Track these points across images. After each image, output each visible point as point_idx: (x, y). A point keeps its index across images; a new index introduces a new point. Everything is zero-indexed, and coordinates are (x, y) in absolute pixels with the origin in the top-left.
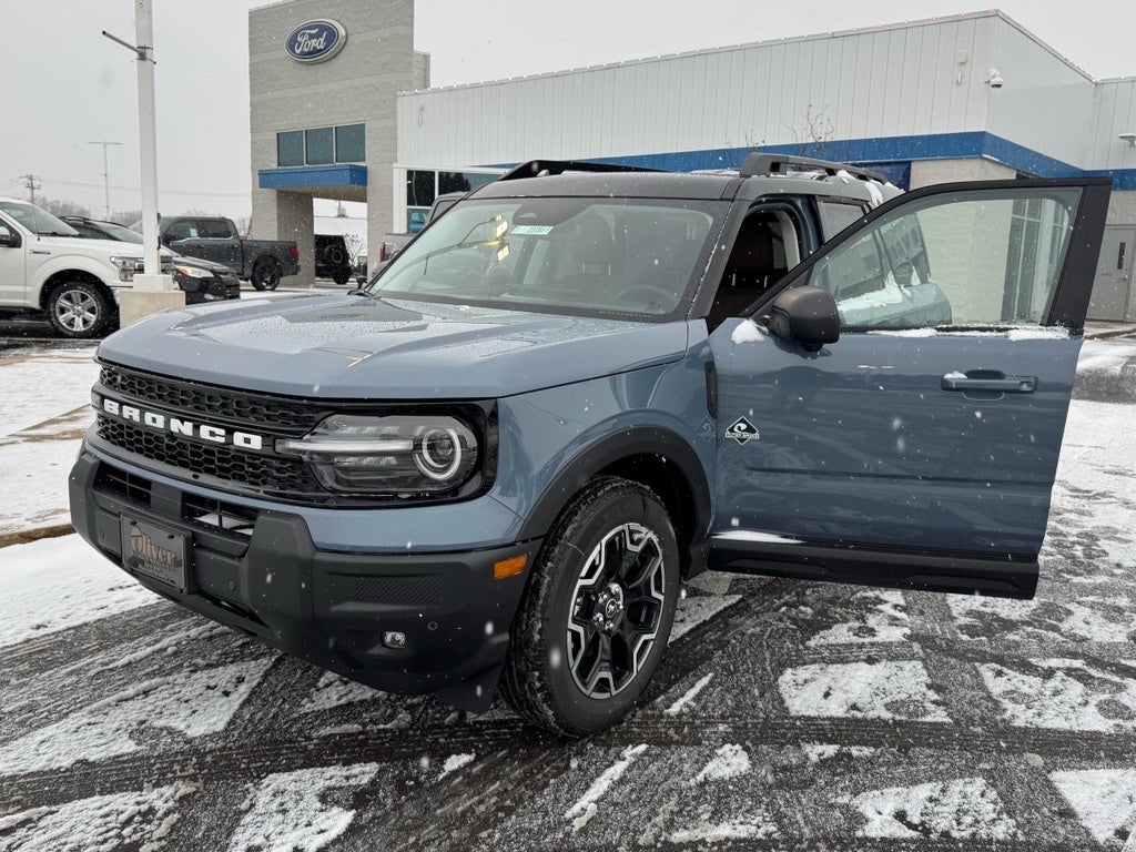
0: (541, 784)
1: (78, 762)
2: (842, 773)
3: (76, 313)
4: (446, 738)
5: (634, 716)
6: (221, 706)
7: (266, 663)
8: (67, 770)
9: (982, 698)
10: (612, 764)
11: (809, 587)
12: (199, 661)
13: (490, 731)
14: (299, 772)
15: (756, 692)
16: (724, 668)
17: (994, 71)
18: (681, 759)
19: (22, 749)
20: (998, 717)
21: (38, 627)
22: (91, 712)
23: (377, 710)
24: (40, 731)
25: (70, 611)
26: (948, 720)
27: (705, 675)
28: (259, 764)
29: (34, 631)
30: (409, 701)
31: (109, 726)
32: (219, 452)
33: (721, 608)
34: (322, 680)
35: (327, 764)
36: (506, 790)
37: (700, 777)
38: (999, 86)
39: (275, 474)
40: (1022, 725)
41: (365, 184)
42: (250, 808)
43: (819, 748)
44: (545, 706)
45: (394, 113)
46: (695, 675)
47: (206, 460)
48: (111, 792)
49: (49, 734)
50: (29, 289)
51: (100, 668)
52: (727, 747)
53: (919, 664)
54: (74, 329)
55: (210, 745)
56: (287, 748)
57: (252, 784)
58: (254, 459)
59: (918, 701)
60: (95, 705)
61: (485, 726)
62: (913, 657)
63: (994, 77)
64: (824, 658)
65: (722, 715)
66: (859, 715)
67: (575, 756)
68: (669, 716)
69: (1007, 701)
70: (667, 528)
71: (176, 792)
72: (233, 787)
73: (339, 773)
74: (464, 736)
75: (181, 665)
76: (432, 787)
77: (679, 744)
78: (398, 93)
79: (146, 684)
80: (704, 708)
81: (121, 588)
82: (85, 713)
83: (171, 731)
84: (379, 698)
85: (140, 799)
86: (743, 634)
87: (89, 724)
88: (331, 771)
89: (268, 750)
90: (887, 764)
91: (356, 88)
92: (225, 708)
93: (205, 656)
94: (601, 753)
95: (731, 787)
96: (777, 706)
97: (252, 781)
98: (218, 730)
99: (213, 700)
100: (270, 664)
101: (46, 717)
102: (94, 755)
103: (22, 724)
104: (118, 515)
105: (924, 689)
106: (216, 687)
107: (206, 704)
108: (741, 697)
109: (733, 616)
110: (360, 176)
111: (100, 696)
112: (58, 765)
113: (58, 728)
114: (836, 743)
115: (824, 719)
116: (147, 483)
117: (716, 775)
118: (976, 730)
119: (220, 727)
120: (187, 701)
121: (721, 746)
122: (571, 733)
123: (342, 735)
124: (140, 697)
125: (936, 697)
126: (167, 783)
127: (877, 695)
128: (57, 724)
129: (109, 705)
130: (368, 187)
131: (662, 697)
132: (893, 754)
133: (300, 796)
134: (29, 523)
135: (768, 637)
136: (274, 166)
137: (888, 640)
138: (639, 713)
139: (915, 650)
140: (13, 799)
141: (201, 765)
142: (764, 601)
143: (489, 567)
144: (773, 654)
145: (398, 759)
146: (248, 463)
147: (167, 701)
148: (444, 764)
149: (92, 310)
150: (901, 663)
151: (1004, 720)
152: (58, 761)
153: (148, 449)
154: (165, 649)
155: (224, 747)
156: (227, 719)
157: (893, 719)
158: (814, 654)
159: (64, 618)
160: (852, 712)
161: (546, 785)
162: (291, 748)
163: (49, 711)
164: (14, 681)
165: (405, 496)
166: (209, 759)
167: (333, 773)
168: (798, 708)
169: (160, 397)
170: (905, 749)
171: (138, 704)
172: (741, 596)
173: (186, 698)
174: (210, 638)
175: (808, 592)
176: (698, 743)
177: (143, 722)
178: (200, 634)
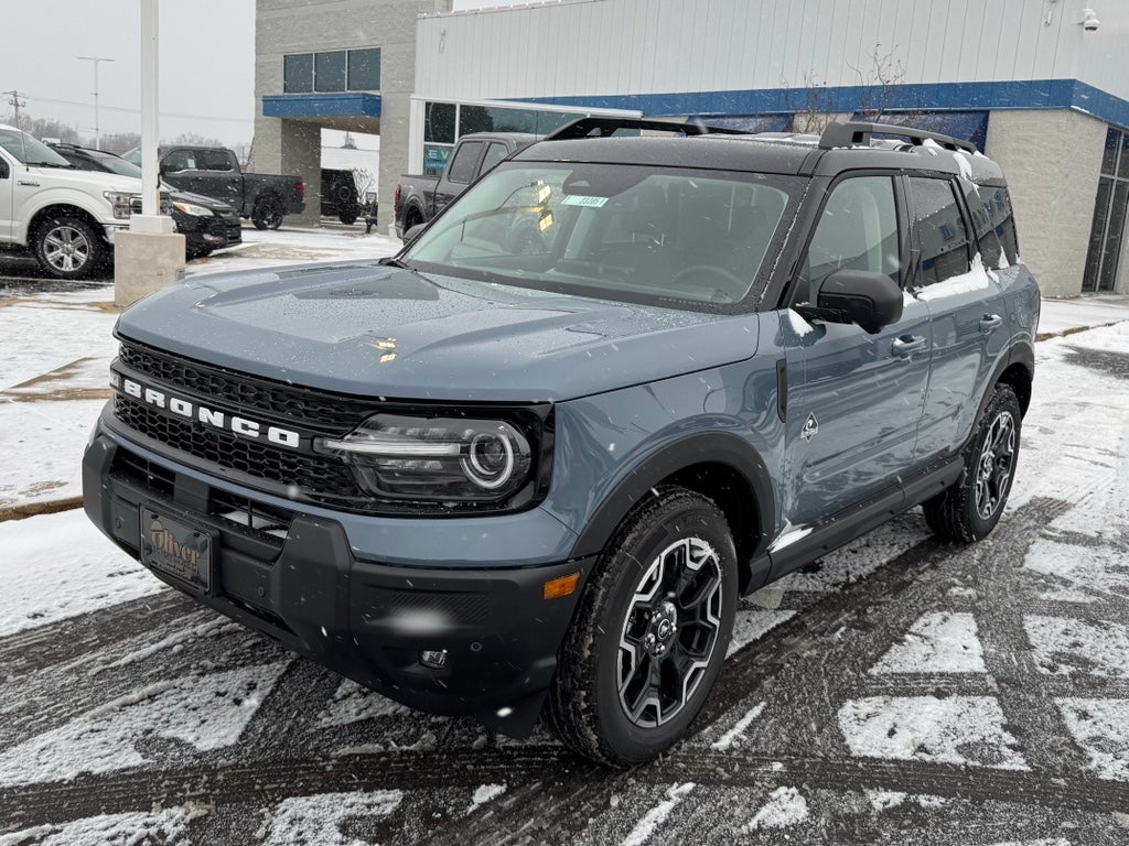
0: (579, 823)
1: (82, 774)
2: (909, 826)
3: (66, 253)
4: (475, 765)
5: (679, 748)
6: (232, 716)
7: (279, 667)
8: (70, 783)
9: (1064, 744)
10: (655, 804)
11: (870, 604)
12: (207, 662)
13: (523, 759)
14: (317, 797)
15: (814, 727)
16: (778, 697)
17: (1089, 11)
18: (731, 801)
19: (21, 757)
20: (1083, 768)
21: (35, 616)
22: (94, 717)
23: (399, 727)
24: (41, 737)
25: (67, 599)
26: (1026, 768)
27: (756, 704)
28: (274, 786)
29: (31, 621)
30: (433, 719)
31: (112, 734)
32: (252, 447)
33: (773, 625)
34: (340, 690)
35: (347, 789)
36: (541, 829)
37: (753, 824)
38: (1094, 29)
39: (312, 474)
40: (1110, 778)
41: (379, 116)
42: (266, 836)
43: (885, 796)
44: (589, 729)
45: (413, 39)
46: (745, 703)
47: (236, 454)
48: (117, 811)
49: (50, 740)
50: (15, 224)
51: (102, 667)
52: (783, 790)
53: (994, 701)
54: (63, 269)
55: (222, 761)
56: (304, 769)
57: (266, 809)
58: (290, 457)
59: (992, 744)
60: (98, 710)
61: (516, 753)
62: (986, 692)
63: (1089, 18)
64: (887, 689)
65: (776, 752)
66: (928, 758)
67: (615, 792)
68: (717, 750)
69: (1092, 749)
70: (728, 545)
71: (186, 814)
72: (246, 812)
73: (361, 800)
74: (493, 763)
75: (188, 667)
76: (460, 821)
77: (729, 783)
78: (419, 16)
79: (150, 688)
80: (756, 743)
81: (122, 574)
82: (87, 718)
83: (178, 743)
84: (401, 715)
85: (149, 820)
86: (798, 657)
87: (92, 731)
88: (351, 797)
89: (284, 770)
90: (958, 817)
91: (372, 8)
92: (237, 718)
93: (214, 657)
94: (644, 791)
95: (787, 837)
96: (837, 744)
97: (267, 806)
98: (229, 744)
99: (224, 708)
100: (284, 669)
101: (46, 721)
102: (98, 768)
103: (21, 727)
104: (138, 507)
105: (999, 731)
106: (226, 693)
107: (215, 713)
108: (797, 732)
109: (786, 635)
110: (374, 107)
111: (103, 700)
112: (60, 777)
113: (59, 734)
114: (903, 791)
115: (889, 762)
116: (171, 475)
117: (771, 822)
118: (1058, 782)
119: (232, 740)
120: (195, 709)
121: (776, 789)
122: (613, 762)
123: (363, 756)
124: (145, 702)
125: (1013, 741)
126: (177, 804)
127: (947, 735)
128: (57, 730)
129: (113, 710)
130: (382, 118)
131: (709, 728)
132: (966, 805)
133: (319, 825)
134: (23, 496)
135: (827, 662)
136: (280, 92)
137: (959, 671)
138: (685, 746)
139: (989, 684)
140: (14, 814)
141: (212, 784)
142: (821, 619)
143: (538, 586)
144: (831, 682)
145: (423, 787)
146: (282, 461)
147: (174, 708)
148: (473, 794)
149: (83, 249)
150: (973, 699)
151: (1089, 771)
152: (60, 772)
153: (172, 437)
154: (171, 647)
155: (236, 764)
156: (238, 731)
157: (965, 764)
158: (877, 684)
159: (62, 607)
160: (920, 754)
161: (585, 824)
162: (308, 769)
163: (48, 714)
164: (10, 678)
165: (451, 505)
166: (220, 777)
167: (354, 799)
168: (860, 747)
169: (188, 382)
170: (978, 800)
171: (143, 710)
172: (794, 612)
173: (194, 706)
174: (219, 636)
175: (869, 611)
176: (750, 783)
177: (149, 731)
178: (207, 632)
